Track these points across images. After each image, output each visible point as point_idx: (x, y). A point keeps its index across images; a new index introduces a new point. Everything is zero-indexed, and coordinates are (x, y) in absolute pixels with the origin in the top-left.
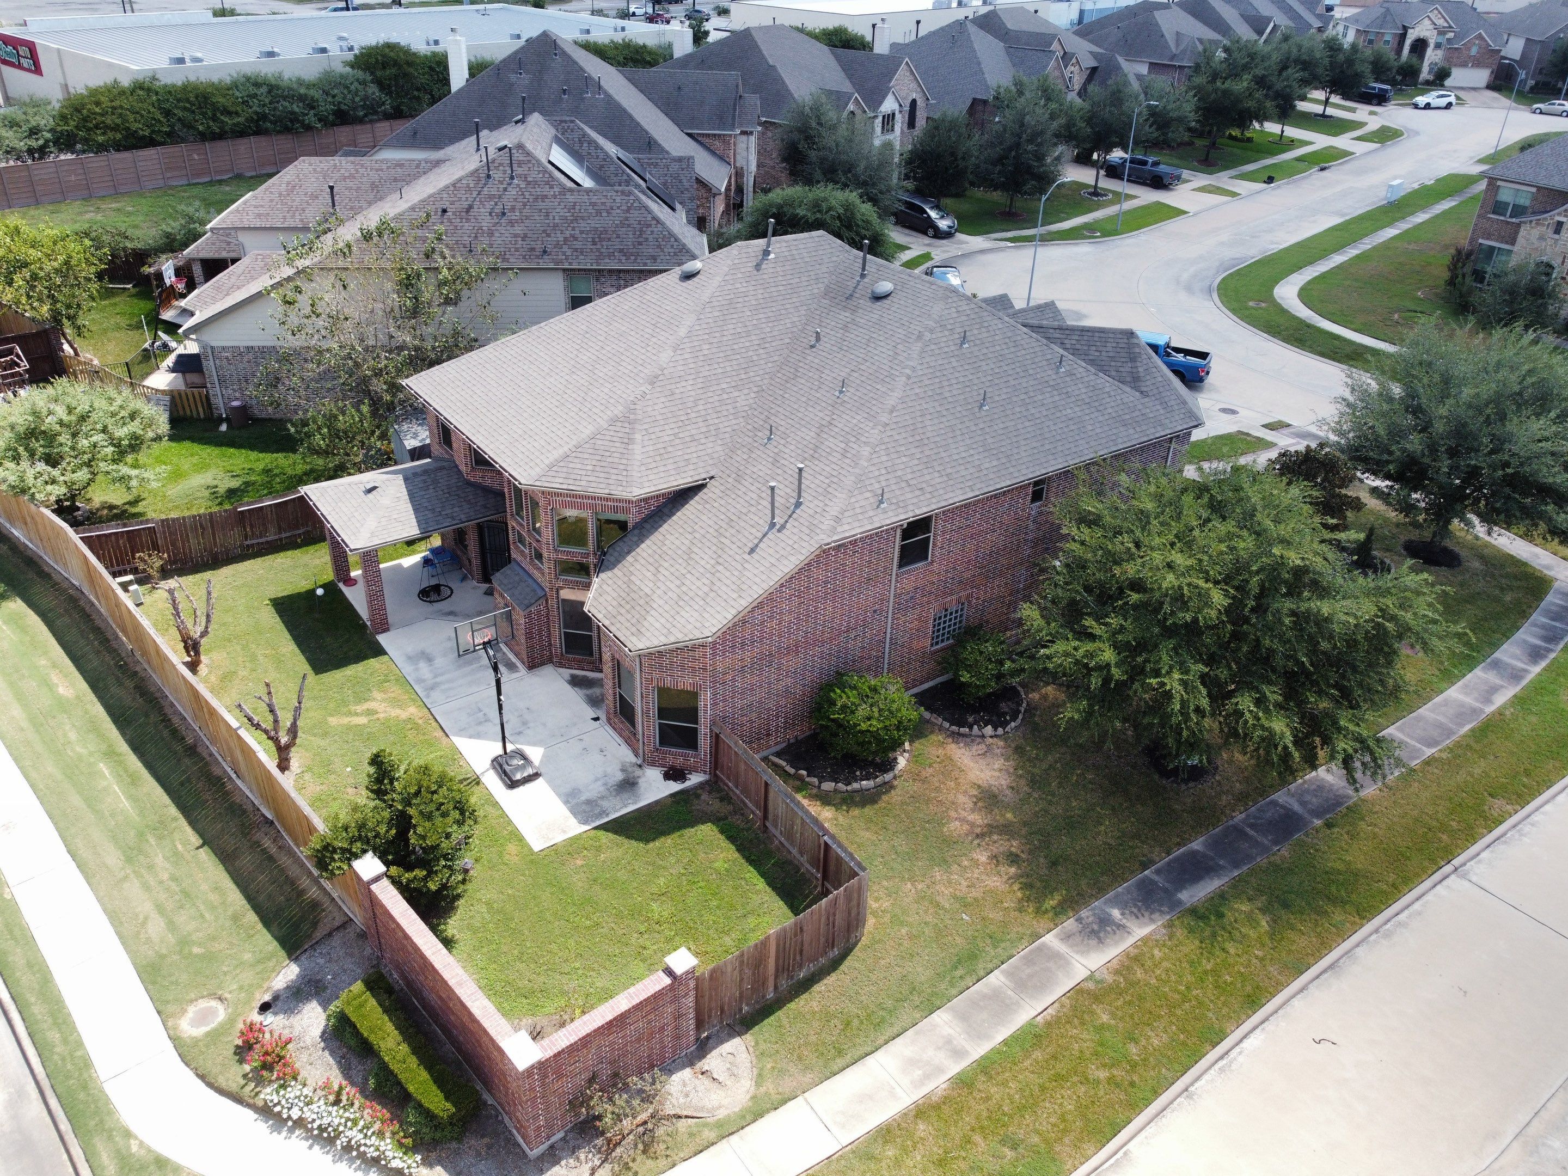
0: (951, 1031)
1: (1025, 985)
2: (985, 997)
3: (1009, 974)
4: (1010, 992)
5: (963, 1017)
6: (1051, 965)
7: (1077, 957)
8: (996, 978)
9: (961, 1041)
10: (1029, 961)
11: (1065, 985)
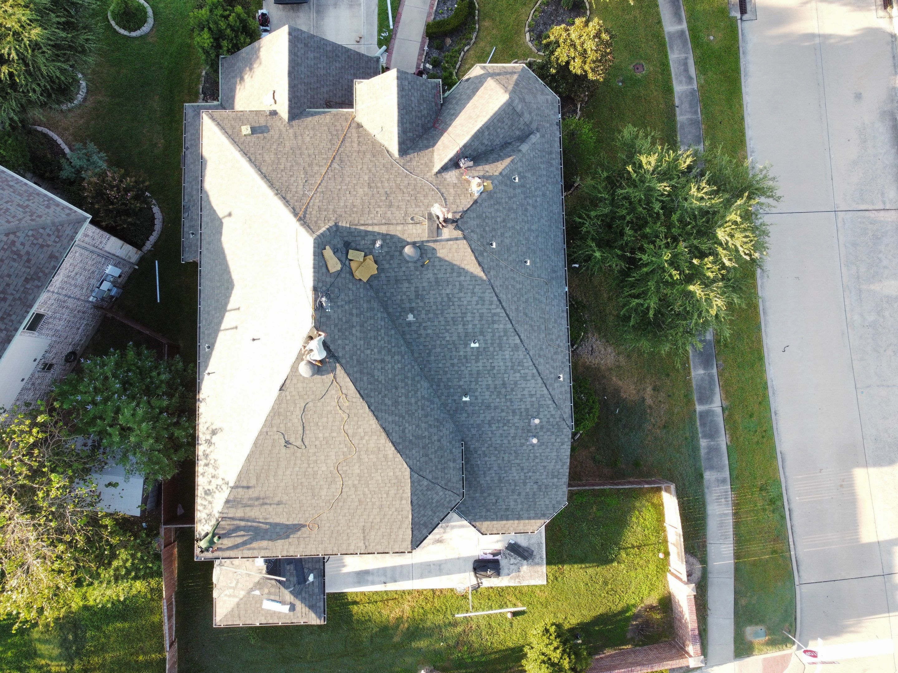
0: (714, 477)
1: (712, 435)
2: (708, 453)
3: (705, 436)
4: (712, 443)
5: (711, 468)
6: (710, 418)
7: (712, 406)
8: (703, 443)
9: (720, 476)
10: (703, 424)
11: (720, 420)
